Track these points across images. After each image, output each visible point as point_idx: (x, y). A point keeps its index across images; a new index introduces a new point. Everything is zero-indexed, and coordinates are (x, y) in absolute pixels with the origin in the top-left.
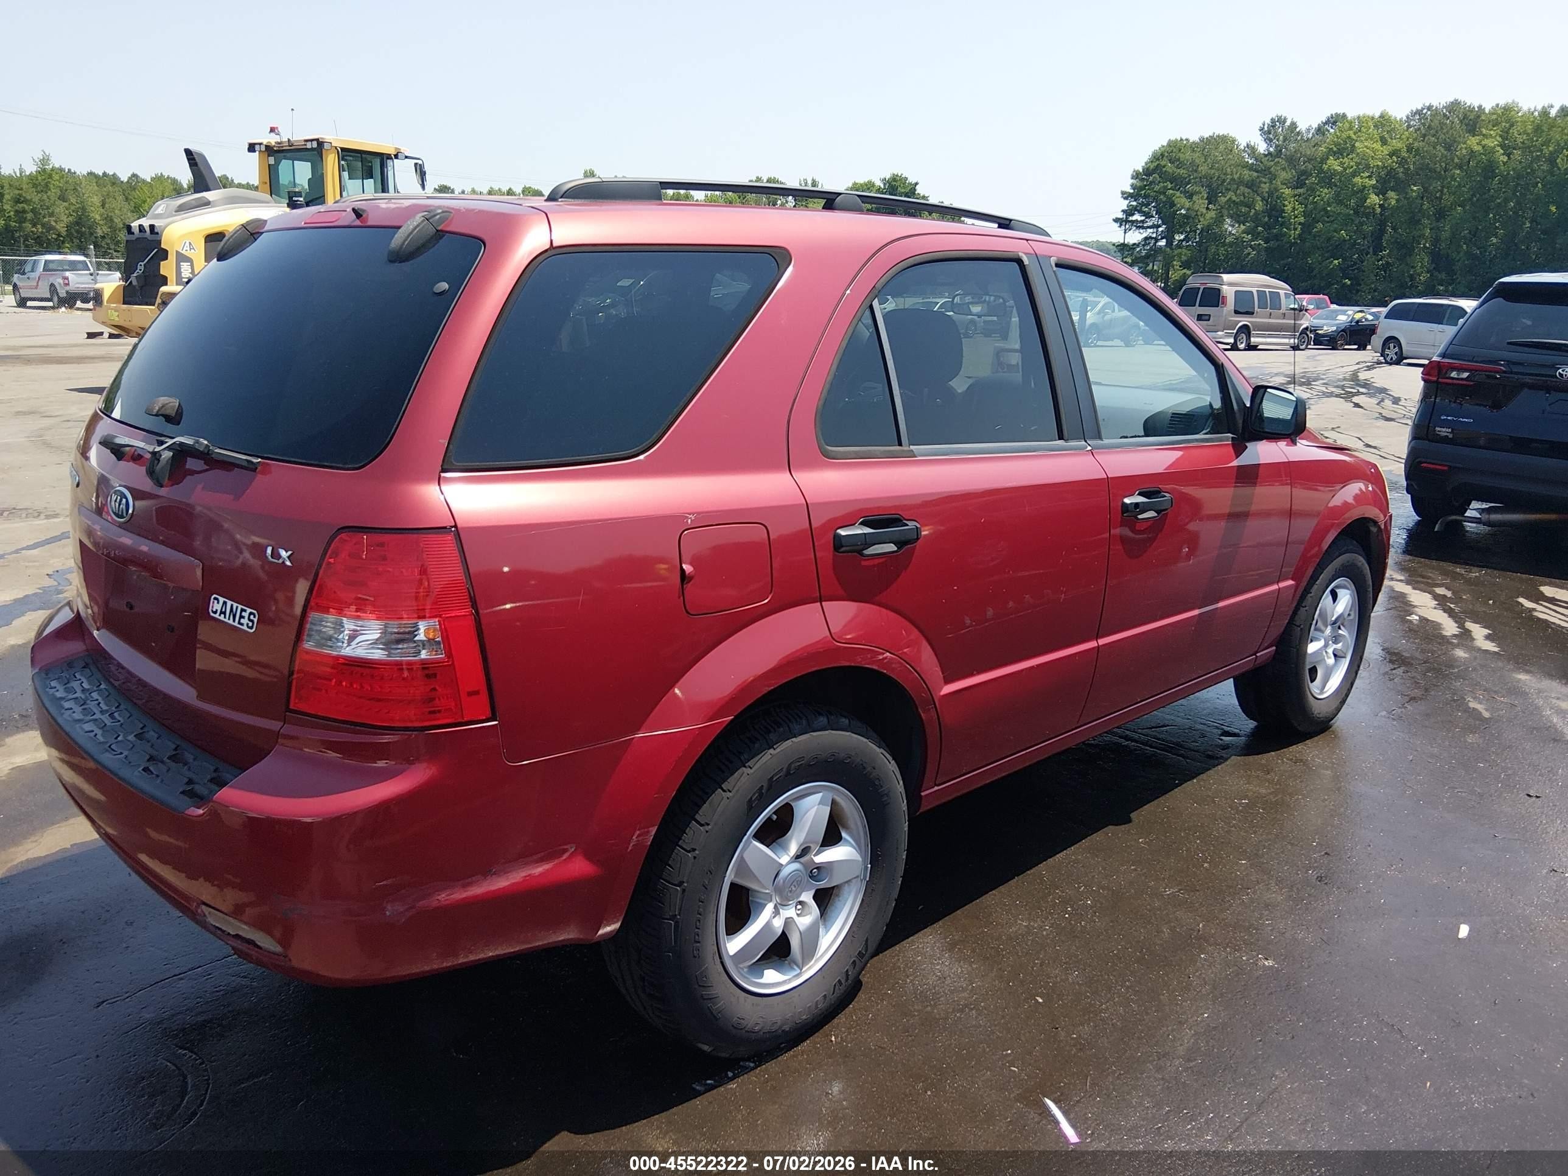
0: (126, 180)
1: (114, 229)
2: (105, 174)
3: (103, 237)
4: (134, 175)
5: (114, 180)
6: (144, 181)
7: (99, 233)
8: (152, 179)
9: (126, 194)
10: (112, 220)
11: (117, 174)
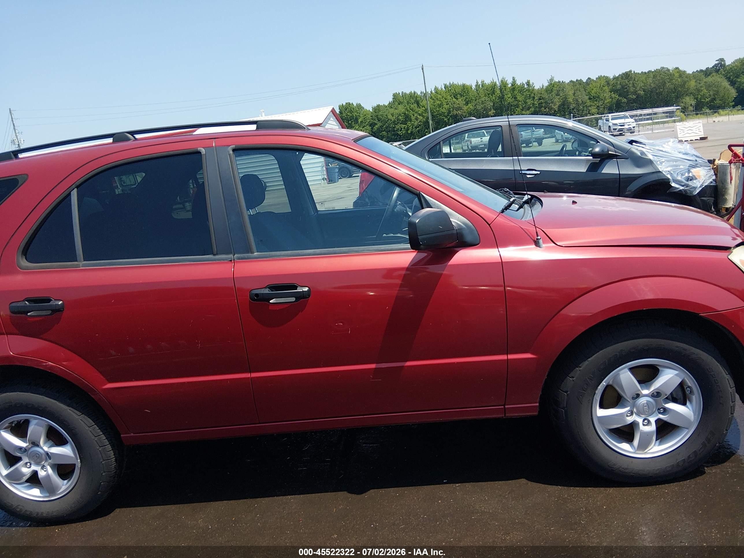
0: (585, 81)
1: (578, 104)
2: (577, 80)
3: (573, 109)
4: (589, 78)
5: (580, 82)
6: (593, 80)
7: (572, 107)
8: (597, 78)
9: (585, 88)
10: (577, 101)
11: (582, 79)
